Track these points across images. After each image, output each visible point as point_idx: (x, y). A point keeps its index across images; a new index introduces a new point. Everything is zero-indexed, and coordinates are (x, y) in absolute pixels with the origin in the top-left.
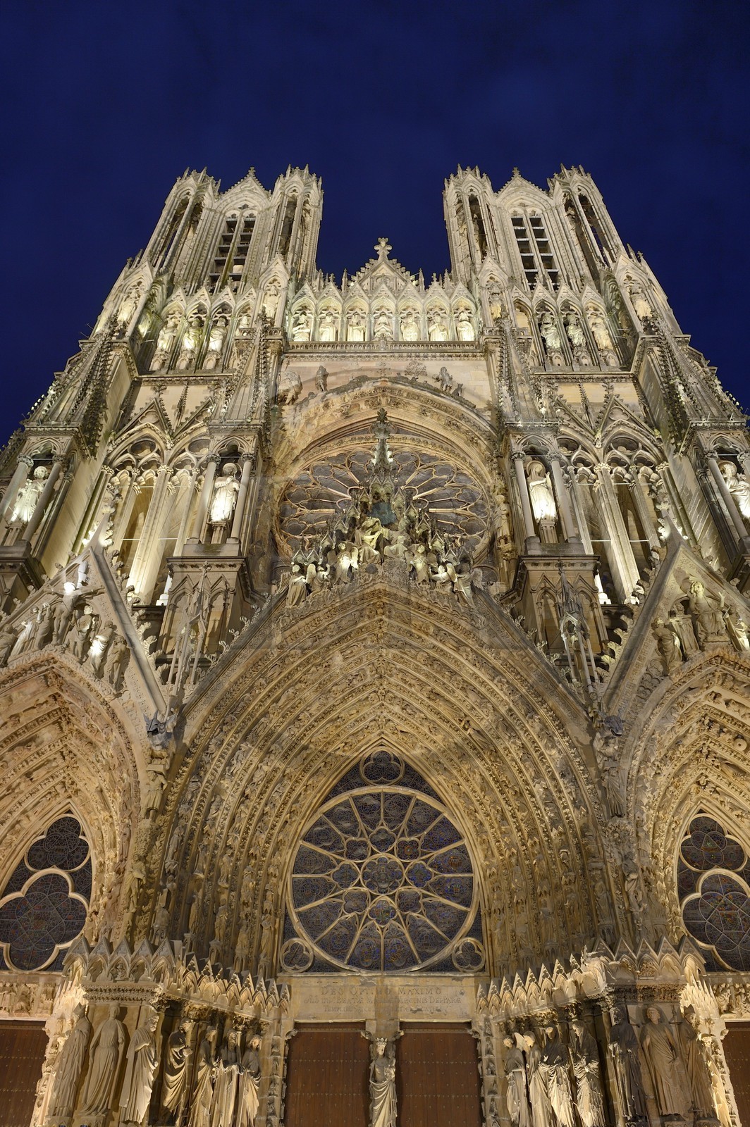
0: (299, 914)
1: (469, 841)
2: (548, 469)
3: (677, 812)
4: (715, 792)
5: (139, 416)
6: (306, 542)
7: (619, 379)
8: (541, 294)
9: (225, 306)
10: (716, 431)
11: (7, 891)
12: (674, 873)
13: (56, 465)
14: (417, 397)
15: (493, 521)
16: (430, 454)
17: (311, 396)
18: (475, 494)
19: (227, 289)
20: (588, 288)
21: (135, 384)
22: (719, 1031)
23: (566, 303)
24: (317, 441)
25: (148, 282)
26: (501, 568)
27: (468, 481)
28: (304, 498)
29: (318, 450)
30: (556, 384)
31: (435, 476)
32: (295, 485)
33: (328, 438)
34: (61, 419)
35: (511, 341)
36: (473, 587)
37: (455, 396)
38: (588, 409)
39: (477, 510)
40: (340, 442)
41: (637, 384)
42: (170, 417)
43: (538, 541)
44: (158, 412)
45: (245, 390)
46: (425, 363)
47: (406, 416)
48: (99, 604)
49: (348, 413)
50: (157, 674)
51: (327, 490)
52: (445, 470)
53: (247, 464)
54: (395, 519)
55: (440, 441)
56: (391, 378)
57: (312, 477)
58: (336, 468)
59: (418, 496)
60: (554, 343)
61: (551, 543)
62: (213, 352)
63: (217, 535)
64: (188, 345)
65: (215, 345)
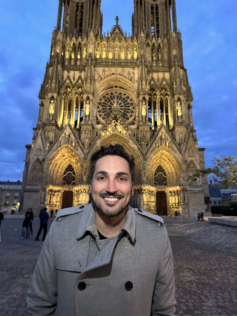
2: (146, 104)
4: (162, 162)
5: (66, 80)
6: (102, 115)
7: (166, 72)
8: (154, 41)
9: (80, 43)
10: (178, 95)
11: (64, 175)
12: (154, 173)
13: (55, 101)
14: (123, 80)
15: (135, 112)
16: (125, 93)
17: (102, 79)
18: (133, 104)
19: (80, 37)
20: (165, 39)
21: (63, 70)
22: (156, 192)
23: (159, 44)
24: (103, 90)
25: (61, 38)
26: (136, 122)
27: (132, 101)
28: (101, 104)
29: (103, 92)
30: (153, 73)
31: (126, 99)
32: (99, 101)
33: (105, 89)
34: (54, 89)
35: (143, 66)
36: (129, 134)
37: (131, 80)
38: (158, 81)
39: (133, 108)
40: (108, 90)
41: (170, 73)
42: (72, 81)
43: (142, 121)
44: (70, 79)
45: (89, 81)
46: (125, 69)
47: (121, 83)
48: (72, 136)
49: (109, 83)
50: (83, 148)
51: (105, 102)
52: (128, 97)
53: (91, 102)
54: (118, 120)
55: (127, 90)
56: (118, 74)
57: (102, 99)
58: (107, 96)
59: (122, 104)
60: (155, 59)
61: (144, 121)
62: (79, 59)
63: (87, 118)
64: (73, 57)
65: (79, 57)
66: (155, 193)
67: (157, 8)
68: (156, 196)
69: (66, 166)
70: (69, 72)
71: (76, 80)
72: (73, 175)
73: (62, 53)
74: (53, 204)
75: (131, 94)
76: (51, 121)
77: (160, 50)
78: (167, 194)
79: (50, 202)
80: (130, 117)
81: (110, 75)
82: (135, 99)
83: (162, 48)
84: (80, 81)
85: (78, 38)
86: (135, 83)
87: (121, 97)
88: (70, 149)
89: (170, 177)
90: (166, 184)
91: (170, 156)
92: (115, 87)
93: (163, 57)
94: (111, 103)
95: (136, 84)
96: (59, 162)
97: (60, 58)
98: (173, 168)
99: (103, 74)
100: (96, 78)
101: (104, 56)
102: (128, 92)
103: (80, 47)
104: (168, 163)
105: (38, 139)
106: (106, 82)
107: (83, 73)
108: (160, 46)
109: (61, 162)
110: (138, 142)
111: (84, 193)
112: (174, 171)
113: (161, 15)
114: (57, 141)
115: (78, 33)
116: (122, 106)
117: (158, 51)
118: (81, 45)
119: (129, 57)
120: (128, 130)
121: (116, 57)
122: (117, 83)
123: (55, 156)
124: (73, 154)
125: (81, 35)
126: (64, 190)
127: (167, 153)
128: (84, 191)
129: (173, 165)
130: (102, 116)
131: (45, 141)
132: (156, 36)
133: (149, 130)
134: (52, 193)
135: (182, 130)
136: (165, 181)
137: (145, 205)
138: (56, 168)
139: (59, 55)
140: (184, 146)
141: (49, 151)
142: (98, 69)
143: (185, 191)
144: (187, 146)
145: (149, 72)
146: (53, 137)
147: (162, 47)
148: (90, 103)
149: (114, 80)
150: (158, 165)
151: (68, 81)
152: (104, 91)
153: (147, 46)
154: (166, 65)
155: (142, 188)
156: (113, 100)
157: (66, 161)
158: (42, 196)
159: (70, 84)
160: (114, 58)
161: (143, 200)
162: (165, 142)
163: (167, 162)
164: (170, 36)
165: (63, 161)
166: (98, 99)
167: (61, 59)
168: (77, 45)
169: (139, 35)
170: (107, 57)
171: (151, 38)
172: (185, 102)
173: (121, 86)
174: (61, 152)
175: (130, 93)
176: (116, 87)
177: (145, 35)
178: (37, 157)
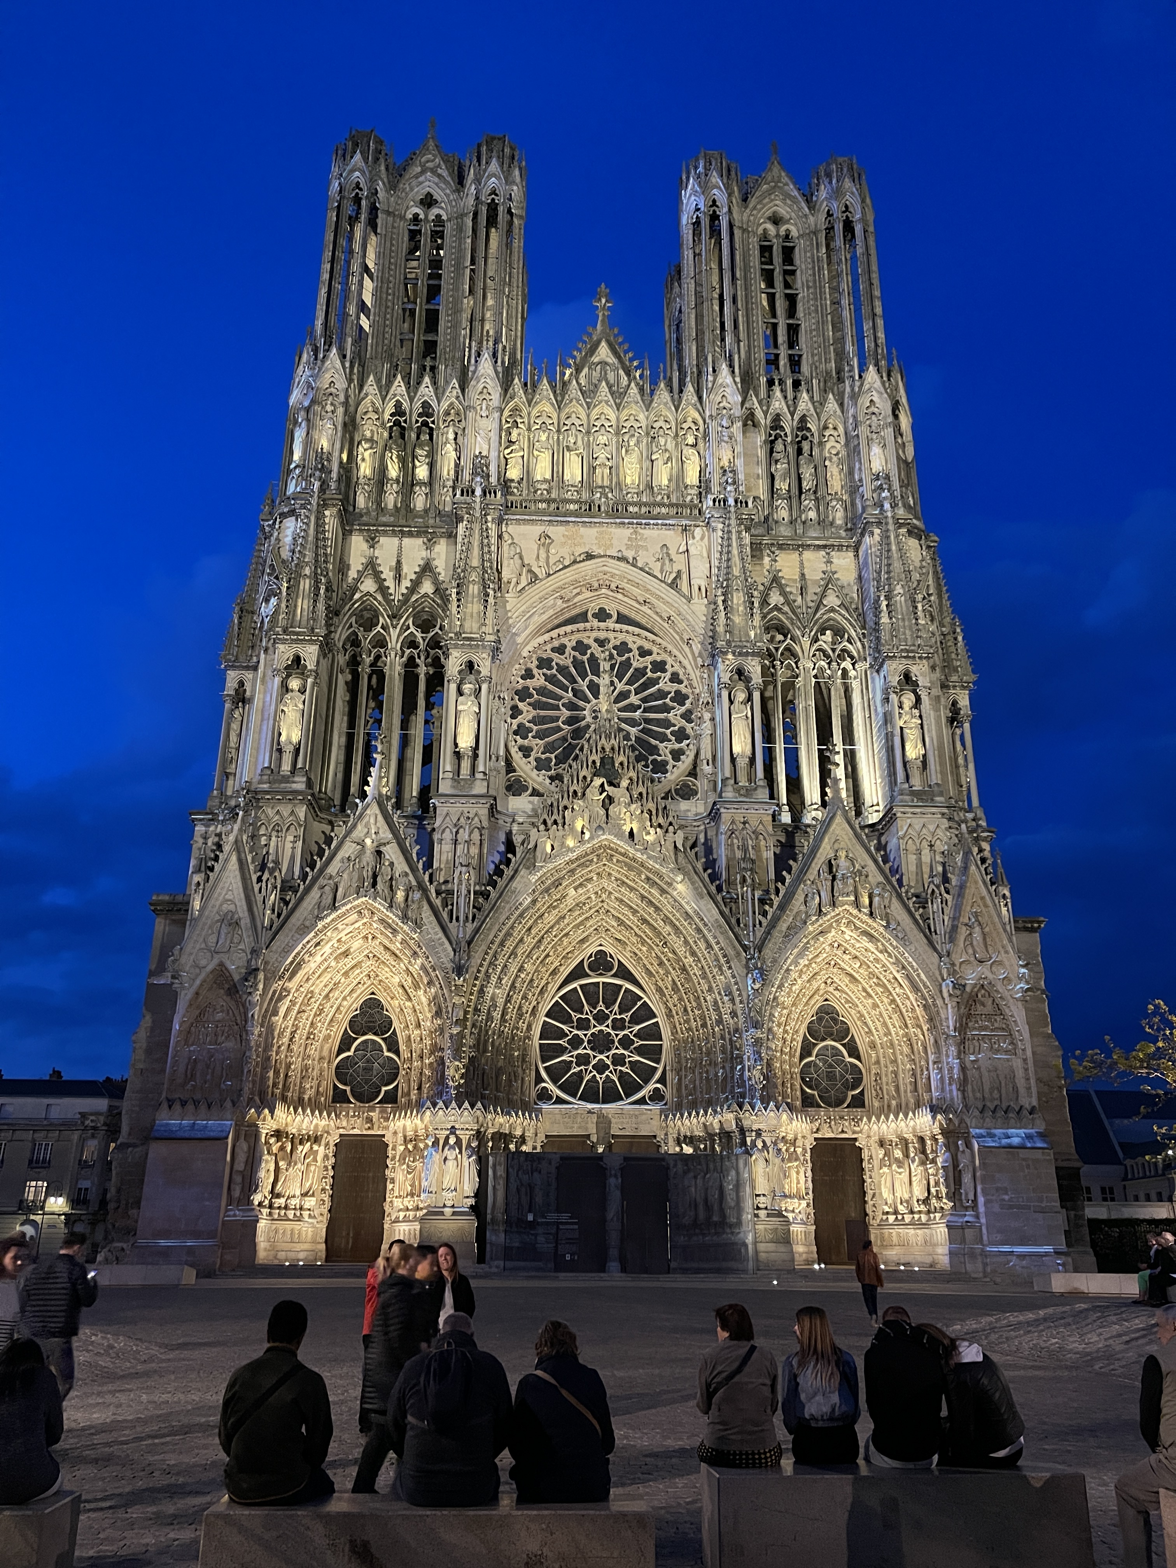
0: (546, 1068)
1: (660, 1019)
2: (750, 699)
3: (807, 1004)
4: (836, 989)
5: (357, 580)
6: (535, 749)
7: (840, 547)
8: (778, 404)
9: (426, 405)
10: (904, 661)
11: (340, 1051)
12: (798, 1045)
13: (310, 681)
14: (637, 585)
15: (698, 737)
16: (647, 646)
17: (534, 579)
18: (686, 697)
19: (427, 380)
20: (831, 396)
21: (346, 534)
22: (809, 1143)
23: (803, 419)
24: (538, 632)
25: (341, 384)
26: (701, 785)
27: (680, 682)
28: (531, 696)
29: (541, 640)
30: (777, 552)
31: (650, 674)
32: (521, 681)
33: (549, 626)
34: (304, 623)
35: (733, 522)
36: (675, 847)
37: (674, 585)
38: (803, 590)
39: (687, 716)
40: (561, 631)
41: (857, 556)
42: (390, 583)
43: (732, 782)
44: (377, 576)
45: (474, 589)
46: (647, 532)
47: (626, 599)
48: (392, 852)
49: (568, 600)
50: (445, 915)
51: (550, 687)
52: (660, 666)
53: (484, 687)
54: (618, 775)
55: (656, 630)
56: (613, 557)
57: (535, 671)
58: (557, 658)
59: (634, 699)
60: (782, 486)
61: (743, 782)
62: (421, 483)
63: (466, 765)
64: (393, 471)
65: (422, 472)
66: (808, 1147)
67: (788, 254)
68: (810, 1165)
69: (352, 1005)
70: (372, 542)
71: (406, 583)
72: (386, 1054)
73: (341, 452)
74: (286, 1208)
75: (675, 652)
76: (286, 779)
77: (806, 446)
78: (865, 1155)
79: (275, 1194)
80: (671, 762)
81: (575, 562)
82: (695, 675)
83: (816, 440)
84: (427, 587)
85: (419, 383)
86: (696, 600)
87: (627, 664)
88: (382, 921)
89: (878, 1062)
90: (859, 1102)
91: (877, 960)
92: (595, 615)
93: (822, 481)
94: (576, 693)
95: (700, 606)
96: (319, 987)
97: (334, 475)
98: (895, 1016)
99: (543, 555)
100: (505, 575)
101: (542, 470)
102: (658, 640)
103: (425, 424)
104: (870, 996)
105: (223, 868)
106: (555, 591)
107: (442, 548)
108: (809, 430)
109: (331, 986)
110: (719, 889)
111: (452, 1148)
112: (901, 1032)
113: (808, 288)
114: (315, 880)
115: (417, 361)
116: (633, 708)
117: (800, 452)
118: (430, 415)
119: (663, 477)
120: (671, 829)
121: (602, 476)
122: (607, 597)
123: (306, 957)
124: (396, 946)
125: (433, 369)
126: (342, 1131)
127: (865, 942)
128: (452, 1140)
129: (893, 1001)
130: (533, 754)
131: (259, 880)
132: (789, 382)
133: (770, 828)
134: (282, 1148)
135: (932, 828)
136: (854, 1088)
137: (762, 1213)
138: (305, 1016)
139: (329, 460)
140: (946, 911)
141: (275, 931)
142: (512, 529)
143: (958, 1138)
144: (958, 908)
145: (757, 550)
146: (293, 857)
147: (816, 435)
148: (477, 693)
149: (596, 585)
150: (818, 1002)
151: (368, 585)
152: (547, 637)
153: (745, 425)
154: (839, 517)
155: (746, 1123)
156: (587, 679)
157: (355, 982)
158: (240, 1166)
159: (380, 598)
160: (588, 483)
161: (753, 1188)
162: (851, 888)
163: (864, 990)
164: (852, 387)
165: (338, 977)
166: (517, 670)
167: (339, 480)
168: (415, 417)
169: (710, 378)
170: (557, 478)
171: (763, 393)
172: (936, 691)
173: (625, 611)
174: (335, 936)
175: (670, 648)
176: (602, 615)
177: (738, 379)
178: (215, 961)
